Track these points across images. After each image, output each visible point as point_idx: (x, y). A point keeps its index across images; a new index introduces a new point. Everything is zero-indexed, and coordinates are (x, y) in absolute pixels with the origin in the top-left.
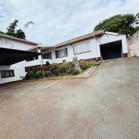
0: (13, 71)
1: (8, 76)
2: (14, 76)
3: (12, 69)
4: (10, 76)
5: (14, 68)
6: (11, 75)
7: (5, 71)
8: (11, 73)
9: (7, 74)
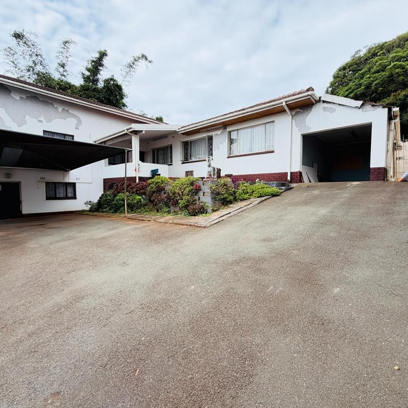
0: (74, 185)
1: (62, 195)
2: (74, 197)
3: (71, 181)
4: (67, 198)
5: (77, 179)
6: (70, 195)
7: (55, 183)
8: (70, 190)
9: (61, 192)
